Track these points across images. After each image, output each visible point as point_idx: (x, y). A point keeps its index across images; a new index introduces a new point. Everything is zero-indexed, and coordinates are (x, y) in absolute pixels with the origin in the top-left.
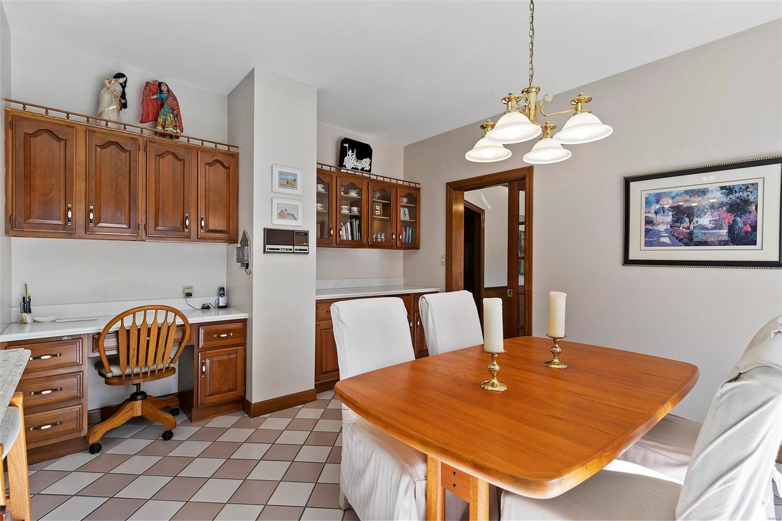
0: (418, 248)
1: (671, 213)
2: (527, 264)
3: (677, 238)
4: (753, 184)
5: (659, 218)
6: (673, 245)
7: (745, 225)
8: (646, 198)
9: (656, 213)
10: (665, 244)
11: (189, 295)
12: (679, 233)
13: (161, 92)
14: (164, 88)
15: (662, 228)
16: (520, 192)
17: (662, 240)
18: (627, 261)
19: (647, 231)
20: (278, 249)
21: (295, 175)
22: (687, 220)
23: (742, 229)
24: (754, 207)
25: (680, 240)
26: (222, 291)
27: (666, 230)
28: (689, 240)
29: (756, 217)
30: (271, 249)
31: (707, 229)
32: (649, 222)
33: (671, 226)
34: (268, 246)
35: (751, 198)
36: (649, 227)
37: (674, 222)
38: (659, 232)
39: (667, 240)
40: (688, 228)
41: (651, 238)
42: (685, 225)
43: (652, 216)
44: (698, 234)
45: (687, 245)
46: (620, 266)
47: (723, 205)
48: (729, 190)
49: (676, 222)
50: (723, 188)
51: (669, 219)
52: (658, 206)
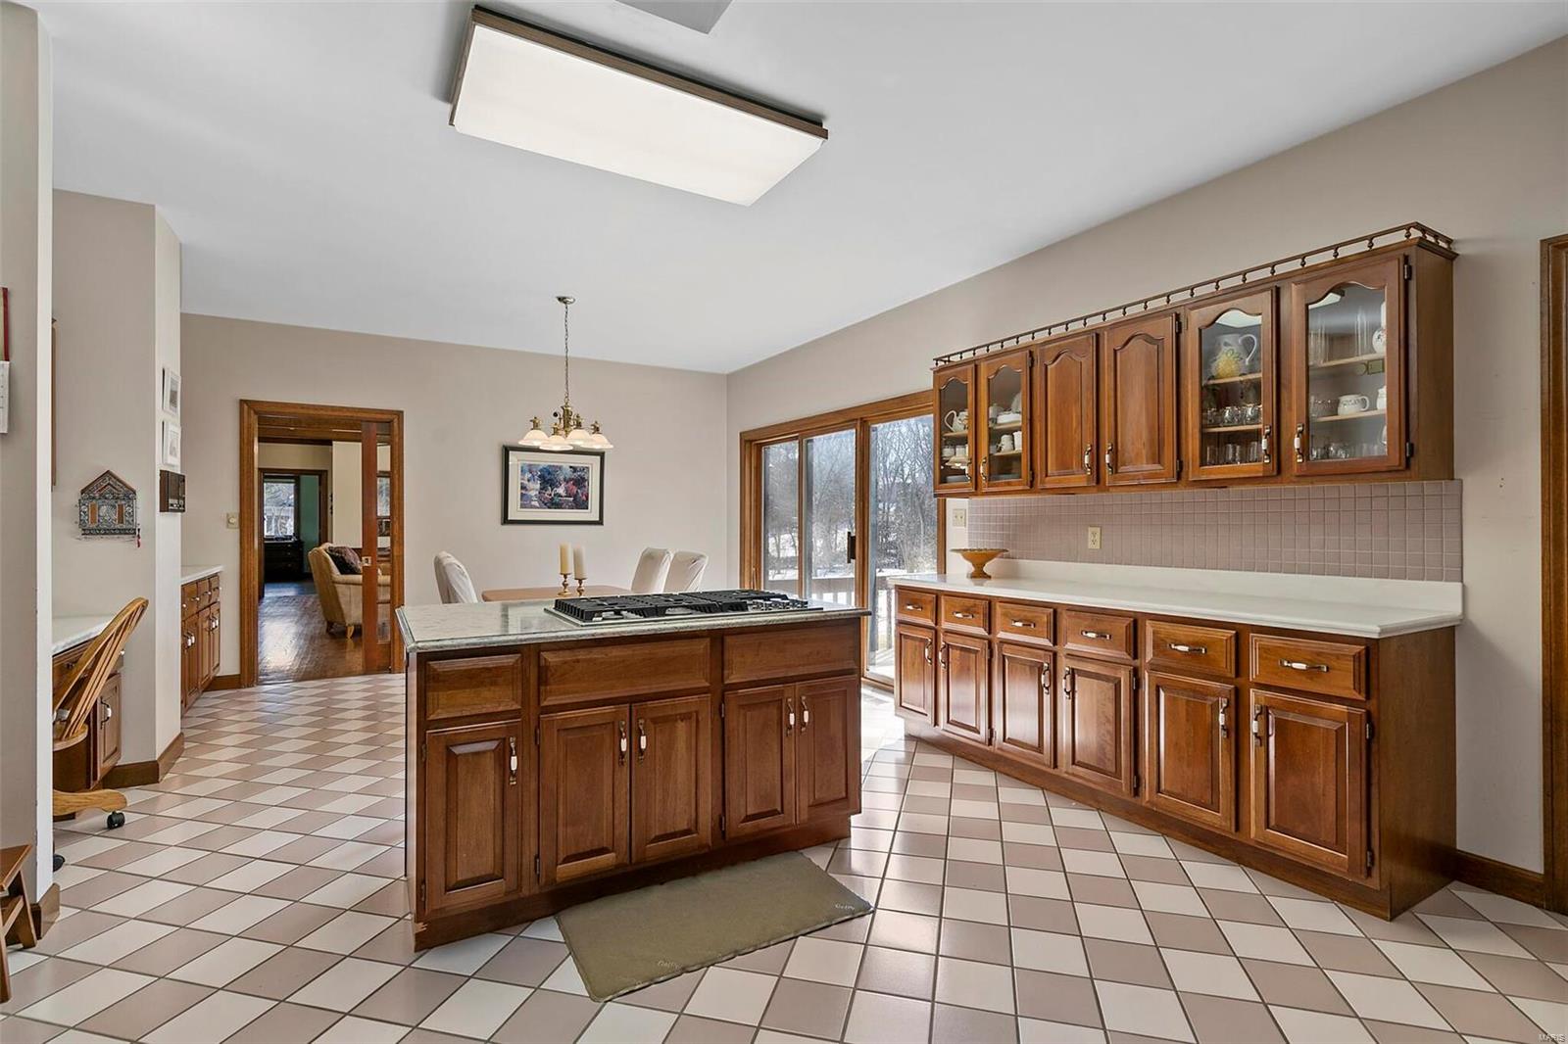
1: (539, 482)
3: (543, 502)
4: (586, 468)
5: (530, 485)
6: (541, 508)
7: (582, 495)
8: (522, 467)
9: (529, 481)
10: (534, 507)
12: (544, 498)
15: (533, 493)
17: (533, 503)
18: (506, 521)
19: (522, 495)
22: (550, 488)
23: (580, 497)
24: (586, 484)
25: (545, 504)
27: (536, 495)
28: (554, 504)
29: (587, 490)
31: (561, 496)
32: (523, 487)
33: (540, 493)
35: (585, 477)
36: (524, 492)
38: (531, 496)
39: (536, 504)
40: (550, 495)
41: (525, 502)
42: (549, 492)
43: (526, 482)
44: (557, 499)
45: (549, 508)
46: (499, 525)
47: (571, 480)
48: (574, 469)
49: (543, 488)
50: (571, 467)
51: (538, 486)
52: (530, 475)
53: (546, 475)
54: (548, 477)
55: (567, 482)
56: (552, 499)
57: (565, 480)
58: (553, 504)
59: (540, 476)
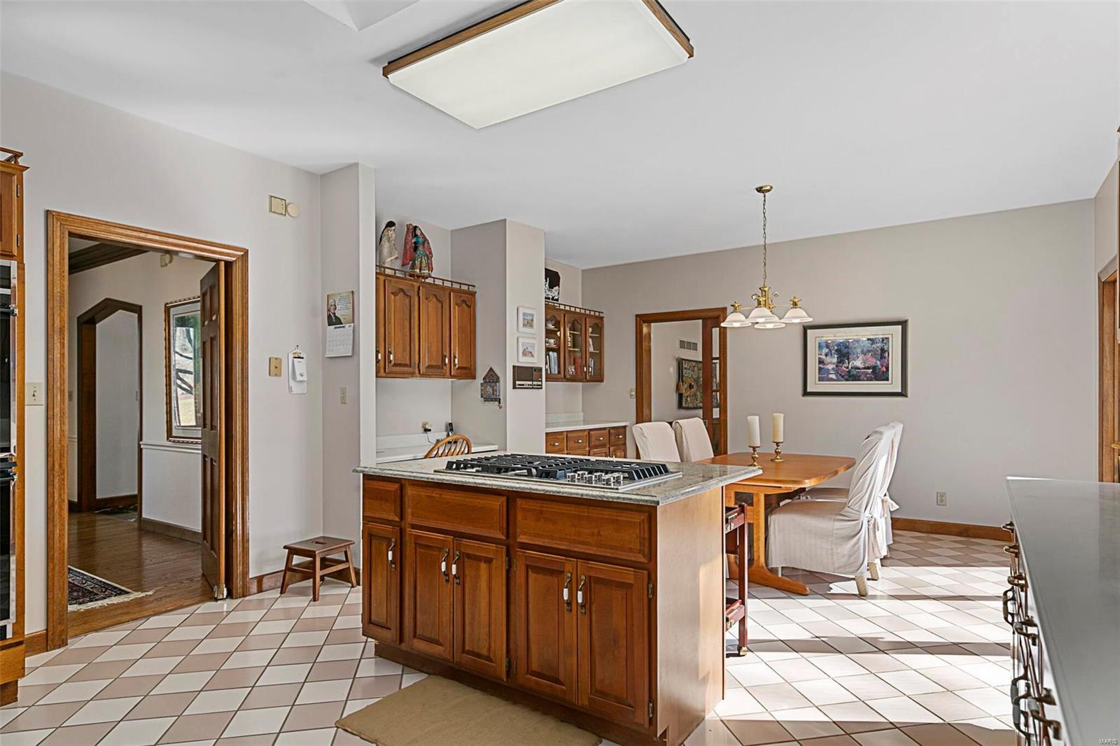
0: (602, 381)
1: (836, 356)
2: (722, 396)
3: (840, 375)
4: (886, 338)
5: (828, 359)
6: (838, 380)
7: (882, 367)
8: (819, 343)
9: (826, 355)
10: (832, 380)
11: (426, 430)
12: (842, 372)
13: (416, 236)
14: (418, 232)
15: (830, 367)
16: (714, 329)
17: (831, 376)
18: (806, 393)
19: (820, 369)
20: (523, 385)
21: (532, 315)
22: (847, 361)
23: (880, 369)
24: (887, 355)
25: (843, 377)
26: (450, 427)
27: (833, 369)
28: (852, 376)
29: (888, 361)
30: (519, 385)
31: (859, 369)
32: (821, 362)
33: (837, 366)
34: (517, 383)
35: (886, 348)
36: (821, 366)
37: (839, 362)
38: (828, 370)
39: (833, 376)
40: (848, 368)
41: (823, 375)
42: (846, 365)
43: (823, 357)
44: (854, 372)
45: (847, 380)
46: (801, 397)
47: (869, 351)
48: (872, 341)
49: (840, 362)
50: (868, 339)
51: (835, 360)
52: (827, 350)
53: (843, 348)
54: (846, 351)
55: (865, 355)
56: (849, 372)
57: (862, 352)
58: (850, 376)
59: (836, 351)
